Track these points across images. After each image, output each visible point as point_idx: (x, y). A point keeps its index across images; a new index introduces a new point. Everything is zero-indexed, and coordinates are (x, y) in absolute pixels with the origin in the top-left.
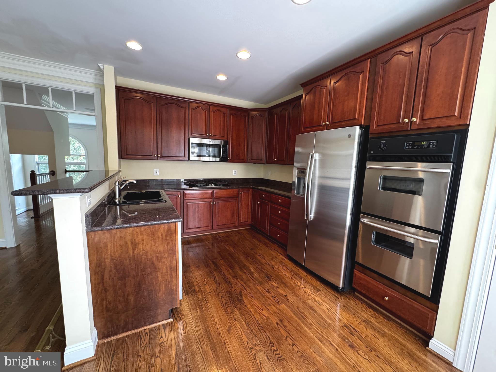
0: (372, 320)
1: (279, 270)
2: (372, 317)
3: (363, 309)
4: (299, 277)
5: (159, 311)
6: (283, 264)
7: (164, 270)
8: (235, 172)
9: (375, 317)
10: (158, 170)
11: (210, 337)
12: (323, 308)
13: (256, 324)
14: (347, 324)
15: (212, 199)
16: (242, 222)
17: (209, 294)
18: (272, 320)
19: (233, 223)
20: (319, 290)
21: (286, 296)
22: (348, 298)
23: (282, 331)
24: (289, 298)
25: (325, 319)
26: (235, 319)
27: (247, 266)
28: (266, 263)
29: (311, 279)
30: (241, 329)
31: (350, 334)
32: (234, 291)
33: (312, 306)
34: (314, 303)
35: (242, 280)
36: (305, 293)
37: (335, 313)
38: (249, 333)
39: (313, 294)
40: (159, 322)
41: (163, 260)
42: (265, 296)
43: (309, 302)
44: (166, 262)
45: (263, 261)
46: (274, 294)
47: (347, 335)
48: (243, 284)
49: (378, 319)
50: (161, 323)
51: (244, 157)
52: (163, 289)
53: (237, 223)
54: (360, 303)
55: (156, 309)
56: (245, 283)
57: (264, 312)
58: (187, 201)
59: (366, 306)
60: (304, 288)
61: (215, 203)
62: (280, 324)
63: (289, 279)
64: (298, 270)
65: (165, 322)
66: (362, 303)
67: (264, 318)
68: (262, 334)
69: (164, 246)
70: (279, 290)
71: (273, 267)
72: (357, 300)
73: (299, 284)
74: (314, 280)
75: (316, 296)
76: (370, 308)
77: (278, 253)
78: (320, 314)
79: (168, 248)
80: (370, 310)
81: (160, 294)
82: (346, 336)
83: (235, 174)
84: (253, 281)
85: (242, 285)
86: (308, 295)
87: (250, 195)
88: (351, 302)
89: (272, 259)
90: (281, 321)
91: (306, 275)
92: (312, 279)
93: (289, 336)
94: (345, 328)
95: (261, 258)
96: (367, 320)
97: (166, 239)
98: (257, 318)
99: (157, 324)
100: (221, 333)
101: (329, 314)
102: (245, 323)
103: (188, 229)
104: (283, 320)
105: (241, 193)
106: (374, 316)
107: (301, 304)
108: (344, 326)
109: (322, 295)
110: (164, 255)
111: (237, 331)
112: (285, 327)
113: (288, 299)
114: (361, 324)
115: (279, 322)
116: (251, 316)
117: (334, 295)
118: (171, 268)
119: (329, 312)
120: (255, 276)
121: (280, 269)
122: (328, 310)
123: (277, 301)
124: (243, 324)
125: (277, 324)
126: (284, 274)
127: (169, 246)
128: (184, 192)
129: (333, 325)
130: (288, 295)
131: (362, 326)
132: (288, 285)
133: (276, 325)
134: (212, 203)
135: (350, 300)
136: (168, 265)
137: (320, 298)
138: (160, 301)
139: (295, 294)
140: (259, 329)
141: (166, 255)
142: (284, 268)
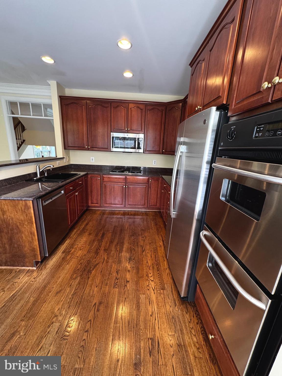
0: (190, 350)
1: (146, 255)
2: (195, 345)
3: (193, 331)
4: (158, 268)
5: (27, 260)
6: (155, 251)
7: (26, 233)
8: (155, 162)
9: (198, 349)
10: (94, 158)
11: (43, 292)
12: (150, 309)
13: (80, 297)
14: (156, 338)
15: (125, 184)
16: (151, 205)
17: (76, 257)
18: (95, 299)
19: (143, 205)
20: (163, 289)
21: (128, 282)
22: (187, 310)
23: (92, 313)
24: (128, 285)
25: (139, 321)
26: (70, 286)
27: (124, 243)
28: (141, 246)
29: (167, 274)
30: (66, 295)
31: (148, 351)
32: (94, 261)
33: (140, 302)
34: (146, 299)
35: (108, 255)
36: (148, 286)
37: (155, 320)
38: (68, 302)
39: (154, 290)
40: (28, 267)
41: (25, 226)
42: (111, 275)
43: (142, 297)
44: (27, 228)
45: (141, 243)
46: (120, 276)
47: (144, 351)
48: (106, 258)
49: (200, 352)
50: (28, 268)
51: (160, 149)
52: (28, 246)
53: (146, 205)
54: (196, 321)
55: (24, 258)
56: (107, 258)
57: (96, 289)
58: (105, 183)
59: (201, 329)
60: (152, 281)
61: (127, 187)
62: (97, 306)
63: (147, 267)
64: (164, 261)
65: (31, 268)
66: (197, 324)
67: (91, 294)
68: (75, 308)
69: (24, 217)
70: (128, 274)
71: (143, 251)
72: (196, 317)
73: (150, 275)
74: (169, 277)
75: (156, 293)
76: (202, 334)
77: (161, 239)
78: (140, 314)
79: (27, 218)
80: (201, 336)
81: (26, 249)
82: (142, 351)
83: (155, 163)
84: (116, 258)
85: (104, 259)
86: (148, 289)
87: (159, 183)
88: (188, 316)
89: (150, 244)
90: (100, 303)
91: (166, 269)
92: (169, 275)
93: (92, 321)
94: (150, 341)
95: (142, 240)
96: (184, 347)
97: (25, 212)
98: (85, 292)
99: (26, 268)
100: (51, 293)
101: (148, 318)
102: (74, 292)
103: (106, 204)
104: (102, 303)
105: (150, 181)
106: (198, 347)
107: (133, 295)
108: (151, 339)
109: (162, 296)
110: (25, 222)
111: (62, 296)
112: (98, 310)
113: (126, 286)
114: (172, 347)
115: (97, 304)
116: (83, 288)
117: (175, 300)
118: (31, 233)
119: (151, 316)
120: (121, 254)
121: (149, 255)
122: (153, 313)
123: (116, 283)
124: (71, 292)
125: (95, 304)
126: (147, 261)
127: (27, 217)
128: (103, 176)
129: (141, 331)
130: (130, 281)
131: (172, 349)
132: (140, 272)
133: (93, 304)
134: (124, 187)
135: (187, 313)
136: (28, 230)
137: (157, 298)
138: (26, 253)
139: (137, 283)
140: (77, 302)
141: (26, 223)
142: (152, 255)
